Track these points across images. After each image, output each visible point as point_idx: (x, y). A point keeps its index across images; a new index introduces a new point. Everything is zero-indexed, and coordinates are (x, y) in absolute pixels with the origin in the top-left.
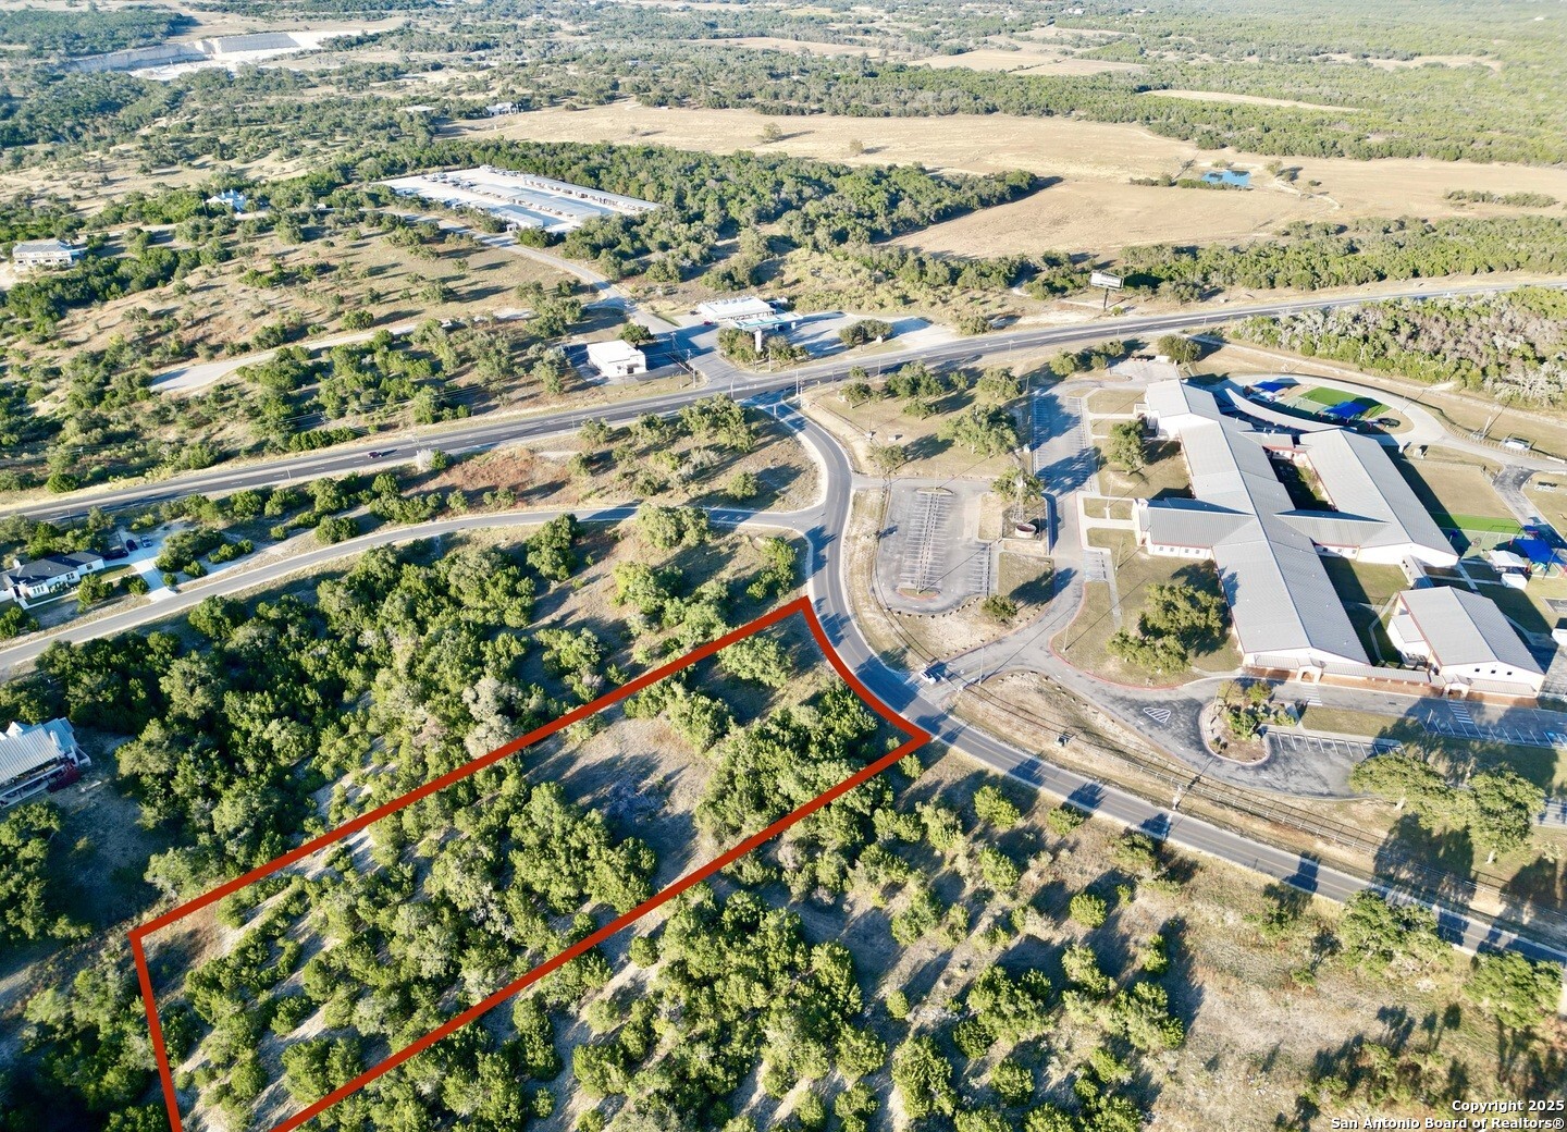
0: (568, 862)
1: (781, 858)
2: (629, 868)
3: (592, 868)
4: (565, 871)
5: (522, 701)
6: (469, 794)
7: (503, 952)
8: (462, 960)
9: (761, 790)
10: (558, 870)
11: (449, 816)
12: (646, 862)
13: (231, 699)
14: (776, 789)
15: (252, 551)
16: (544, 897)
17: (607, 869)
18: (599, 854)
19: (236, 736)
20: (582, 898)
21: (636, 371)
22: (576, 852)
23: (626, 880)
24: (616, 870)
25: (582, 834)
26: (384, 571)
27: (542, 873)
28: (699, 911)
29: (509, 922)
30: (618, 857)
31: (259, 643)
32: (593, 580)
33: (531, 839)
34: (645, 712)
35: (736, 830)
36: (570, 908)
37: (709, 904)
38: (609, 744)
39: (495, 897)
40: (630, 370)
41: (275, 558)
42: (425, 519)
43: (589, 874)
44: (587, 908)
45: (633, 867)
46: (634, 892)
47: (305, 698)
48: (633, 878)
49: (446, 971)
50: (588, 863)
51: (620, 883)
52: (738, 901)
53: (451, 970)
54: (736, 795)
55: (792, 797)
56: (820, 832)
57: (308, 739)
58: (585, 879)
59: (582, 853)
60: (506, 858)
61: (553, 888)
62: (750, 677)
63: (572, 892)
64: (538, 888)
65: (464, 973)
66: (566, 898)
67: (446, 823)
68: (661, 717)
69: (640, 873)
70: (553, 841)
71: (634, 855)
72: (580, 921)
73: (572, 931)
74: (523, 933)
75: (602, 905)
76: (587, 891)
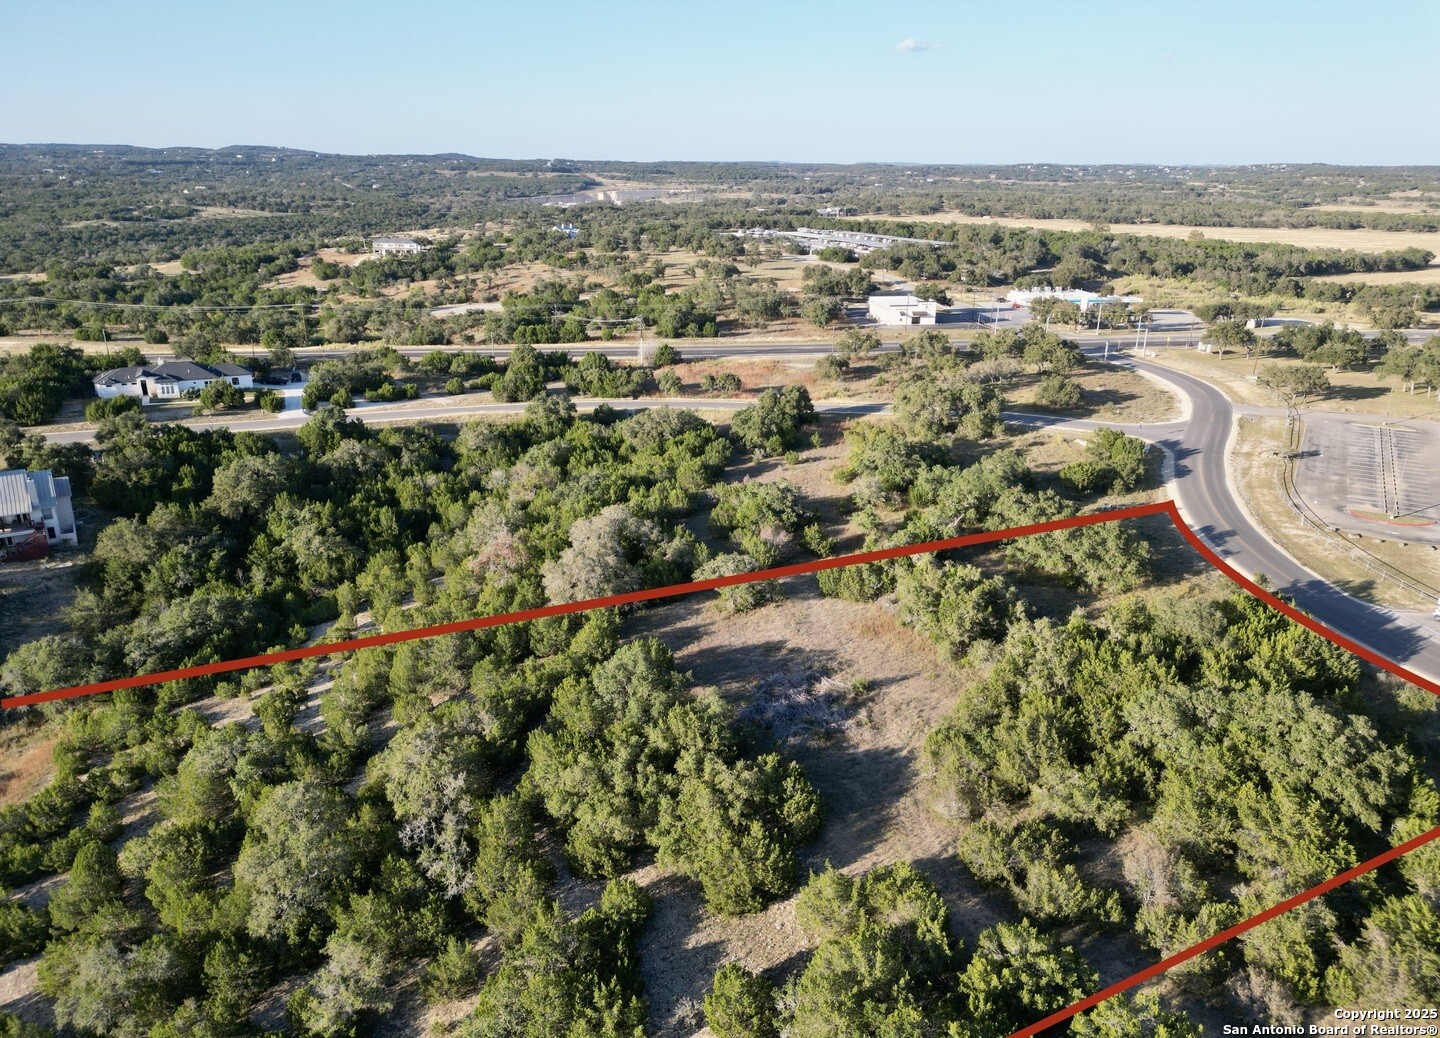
0: (631, 767)
1: (1131, 872)
2: (752, 809)
3: (674, 794)
4: (620, 783)
5: (656, 544)
6: (516, 645)
7: (428, 921)
8: (341, 919)
9: (1083, 726)
10: (605, 781)
11: (466, 667)
12: (796, 806)
13: (283, 503)
14: (1121, 729)
15: (416, 396)
16: (560, 830)
17: (704, 798)
18: (700, 769)
19: (261, 539)
20: (639, 853)
21: (924, 321)
22: (655, 757)
23: (741, 831)
24: (725, 806)
25: (677, 726)
26: (550, 424)
27: (570, 778)
28: (902, 942)
29: (468, 862)
30: (736, 781)
31: (358, 460)
32: (815, 460)
33: (579, 721)
34: (855, 587)
35: (1016, 797)
36: (608, 867)
37: (932, 931)
38: (779, 622)
39: (465, 806)
40: (916, 321)
41: (436, 405)
42: (626, 396)
43: (665, 802)
44: (643, 877)
45: (764, 807)
46: (750, 858)
47: (377, 521)
48: (756, 828)
49: (302, 932)
50: (669, 780)
51: (727, 834)
52: (1012, 945)
53: (313, 934)
54: (1023, 722)
55: (1161, 754)
56: (1242, 840)
57: (349, 562)
58: (655, 809)
59: (666, 761)
60: (522, 743)
61: (583, 813)
62: (1062, 569)
63: (620, 831)
64: (553, 807)
65: (332, 946)
66: (607, 843)
67: (456, 678)
68: (884, 601)
69: (776, 827)
70: (616, 727)
71: (772, 784)
72: (614, 898)
73: (591, 914)
74: (486, 892)
75: (674, 880)
76: (652, 839)
